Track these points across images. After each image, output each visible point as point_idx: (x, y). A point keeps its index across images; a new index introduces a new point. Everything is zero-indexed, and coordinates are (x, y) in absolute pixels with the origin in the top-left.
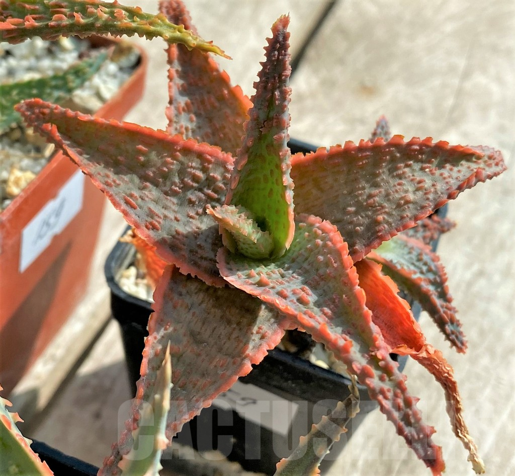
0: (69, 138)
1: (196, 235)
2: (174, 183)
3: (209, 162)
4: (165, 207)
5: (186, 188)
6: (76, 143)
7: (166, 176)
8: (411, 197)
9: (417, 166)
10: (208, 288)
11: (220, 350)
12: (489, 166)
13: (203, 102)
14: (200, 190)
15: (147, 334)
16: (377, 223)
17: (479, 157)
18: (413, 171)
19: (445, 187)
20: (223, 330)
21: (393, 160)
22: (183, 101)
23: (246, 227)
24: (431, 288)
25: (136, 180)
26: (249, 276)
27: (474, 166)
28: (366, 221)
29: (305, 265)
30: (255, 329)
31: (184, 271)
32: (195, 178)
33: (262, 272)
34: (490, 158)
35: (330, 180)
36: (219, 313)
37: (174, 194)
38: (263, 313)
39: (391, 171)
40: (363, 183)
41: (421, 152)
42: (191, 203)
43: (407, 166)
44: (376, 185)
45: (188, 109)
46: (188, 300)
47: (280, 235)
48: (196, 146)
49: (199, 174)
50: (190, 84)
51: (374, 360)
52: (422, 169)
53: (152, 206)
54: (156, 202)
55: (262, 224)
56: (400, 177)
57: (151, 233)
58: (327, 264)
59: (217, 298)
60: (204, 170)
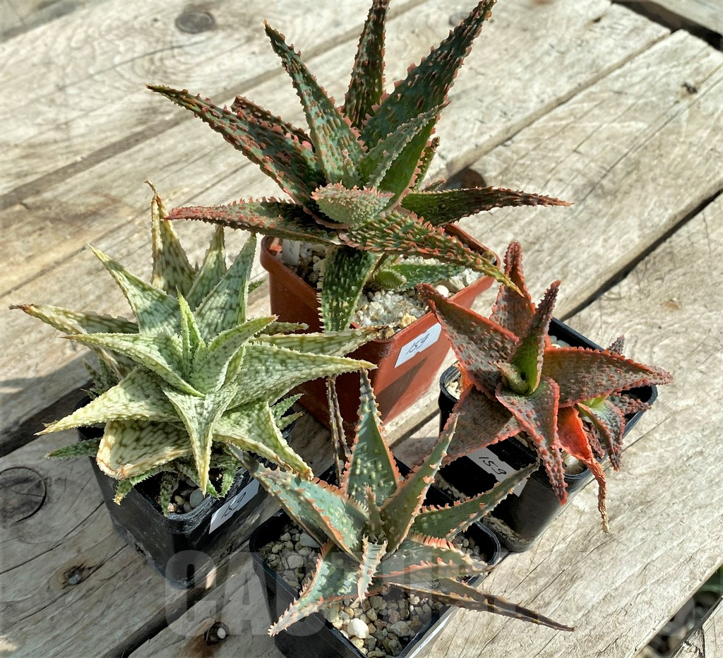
0: (440, 310)
1: (489, 373)
2: (485, 345)
3: (506, 339)
4: (477, 355)
5: (491, 348)
6: (442, 313)
7: (482, 340)
8: (604, 383)
9: (613, 369)
10: (489, 400)
11: (485, 430)
12: (655, 378)
13: (514, 307)
14: (498, 352)
15: (452, 412)
16: (582, 391)
17: (651, 373)
18: (610, 371)
19: (624, 382)
20: (489, 422)
21: (601, 362)
22: (503, 304)
23: (513, 376)
24: (613, 435)
25: (467, 338)
26: (509, 399)
27: (645, 376)
28: (578, 389)
29: (538, 402)
30: (506, 425)
31: (478, 388)
32: (496, 345)
33: (515, 399)
34: (658, 374)
35: (566, 364)
36: (490, 413)
37: (484, 350)
38: (512, 419)
39: (598, 367)
40: (582, 370)
41: (617, 362)
42: (491, 356)
43: (608, 367)
44: (589, 373)
45: (505, 308)
46: (476, 403)
47: (532, 384)
48: (502, 330)
49: (499, 343)
50: (510, 296)
51: (550, 449)
52: (616, 371)
53: (471, 353)
54: (474, 352)
55: (523, 376)
56: (603, 372)
57: (467, 366)
58: (547, 403)
59: (492, 406)
60: (502, 342)
